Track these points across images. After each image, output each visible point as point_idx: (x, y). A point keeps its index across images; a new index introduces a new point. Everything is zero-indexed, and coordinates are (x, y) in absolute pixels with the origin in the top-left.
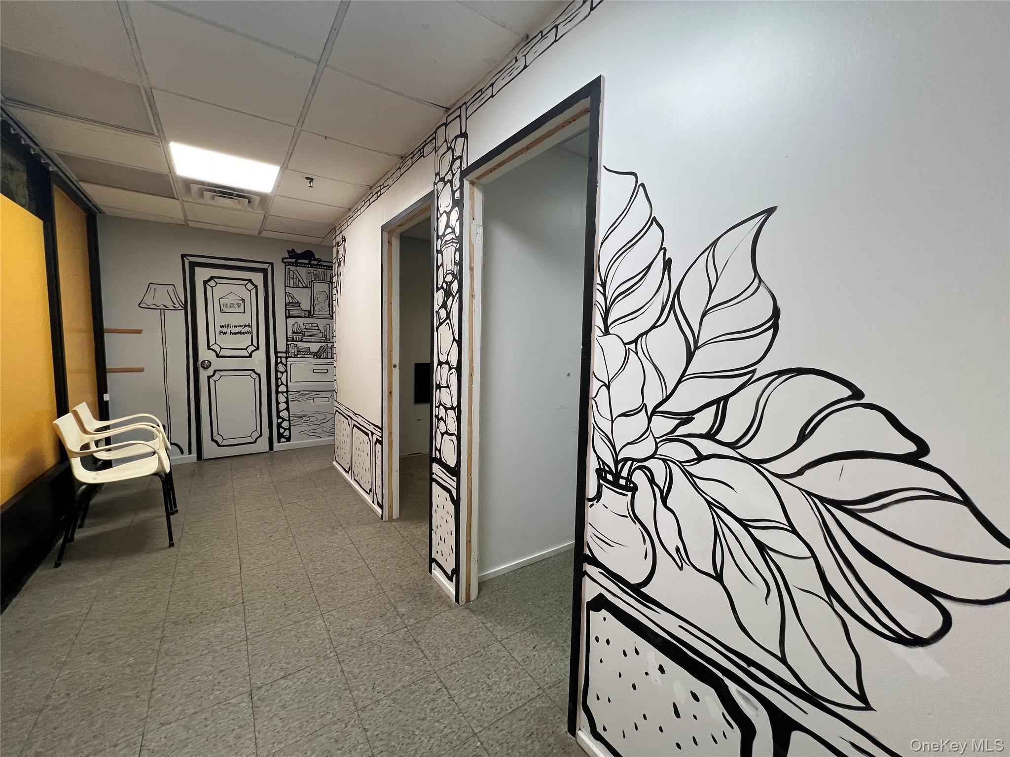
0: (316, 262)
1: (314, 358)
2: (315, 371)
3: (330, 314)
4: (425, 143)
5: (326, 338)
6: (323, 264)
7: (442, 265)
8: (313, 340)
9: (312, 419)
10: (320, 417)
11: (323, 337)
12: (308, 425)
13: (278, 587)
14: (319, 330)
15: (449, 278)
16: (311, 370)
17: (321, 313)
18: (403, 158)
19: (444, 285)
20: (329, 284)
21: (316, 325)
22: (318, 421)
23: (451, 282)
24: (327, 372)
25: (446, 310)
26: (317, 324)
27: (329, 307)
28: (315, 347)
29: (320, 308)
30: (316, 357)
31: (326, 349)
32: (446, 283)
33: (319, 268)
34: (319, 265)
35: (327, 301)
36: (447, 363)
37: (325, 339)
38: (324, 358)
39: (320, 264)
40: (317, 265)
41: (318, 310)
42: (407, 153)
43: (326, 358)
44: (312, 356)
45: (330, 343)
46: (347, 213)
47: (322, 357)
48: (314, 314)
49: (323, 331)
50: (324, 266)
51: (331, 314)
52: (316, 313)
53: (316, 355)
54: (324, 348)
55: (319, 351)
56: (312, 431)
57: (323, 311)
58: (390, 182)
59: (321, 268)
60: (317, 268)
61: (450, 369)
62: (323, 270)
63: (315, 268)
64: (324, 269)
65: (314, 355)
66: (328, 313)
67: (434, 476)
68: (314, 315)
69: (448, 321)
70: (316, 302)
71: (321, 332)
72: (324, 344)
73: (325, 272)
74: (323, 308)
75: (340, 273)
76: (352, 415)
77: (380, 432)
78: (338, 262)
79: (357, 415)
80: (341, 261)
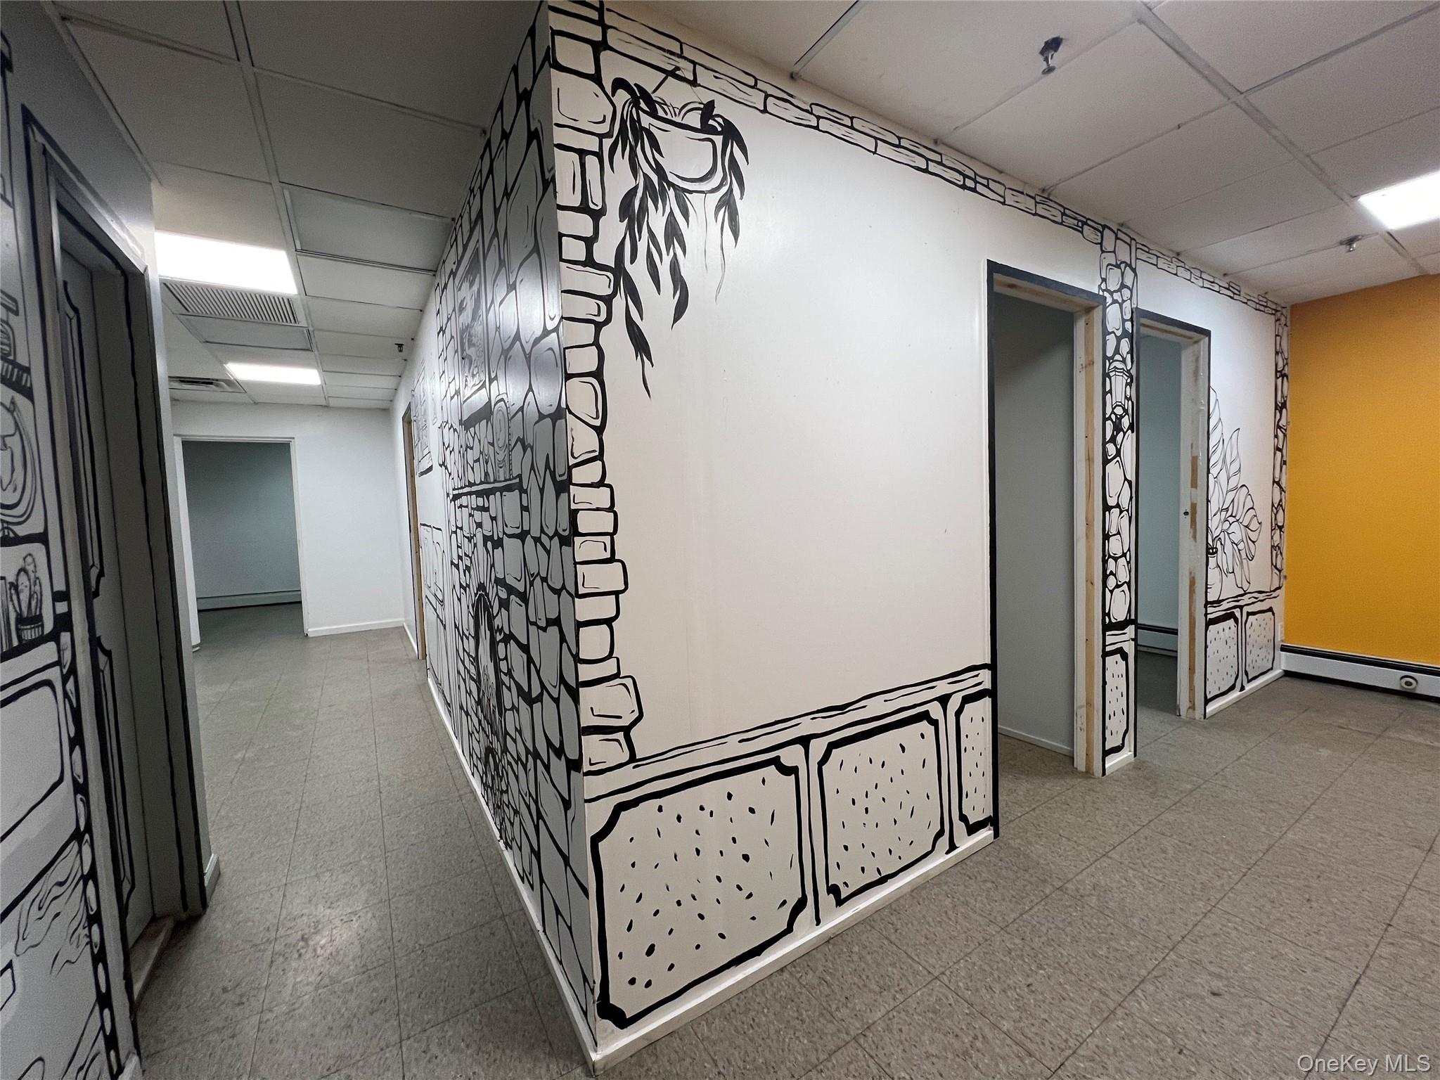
7: (1110, 392)
13: (1308, 900)
15: (1119, 411)
18: (1044, 195)
19: (1113, 417)
23: (1122, 417)
25: (1116, 446)
32: (1116, 415)
36: (1118, 506)
42: (1053, 195)
58: (1010, 198)
61: (1121, 512)
67: (1106, 649)
69: (1118, 458)
75: (673, 232)
76: (806, 727)
77: (977, 676)
78: (645, 175)
79: (842, 708)
80: (691, 192)
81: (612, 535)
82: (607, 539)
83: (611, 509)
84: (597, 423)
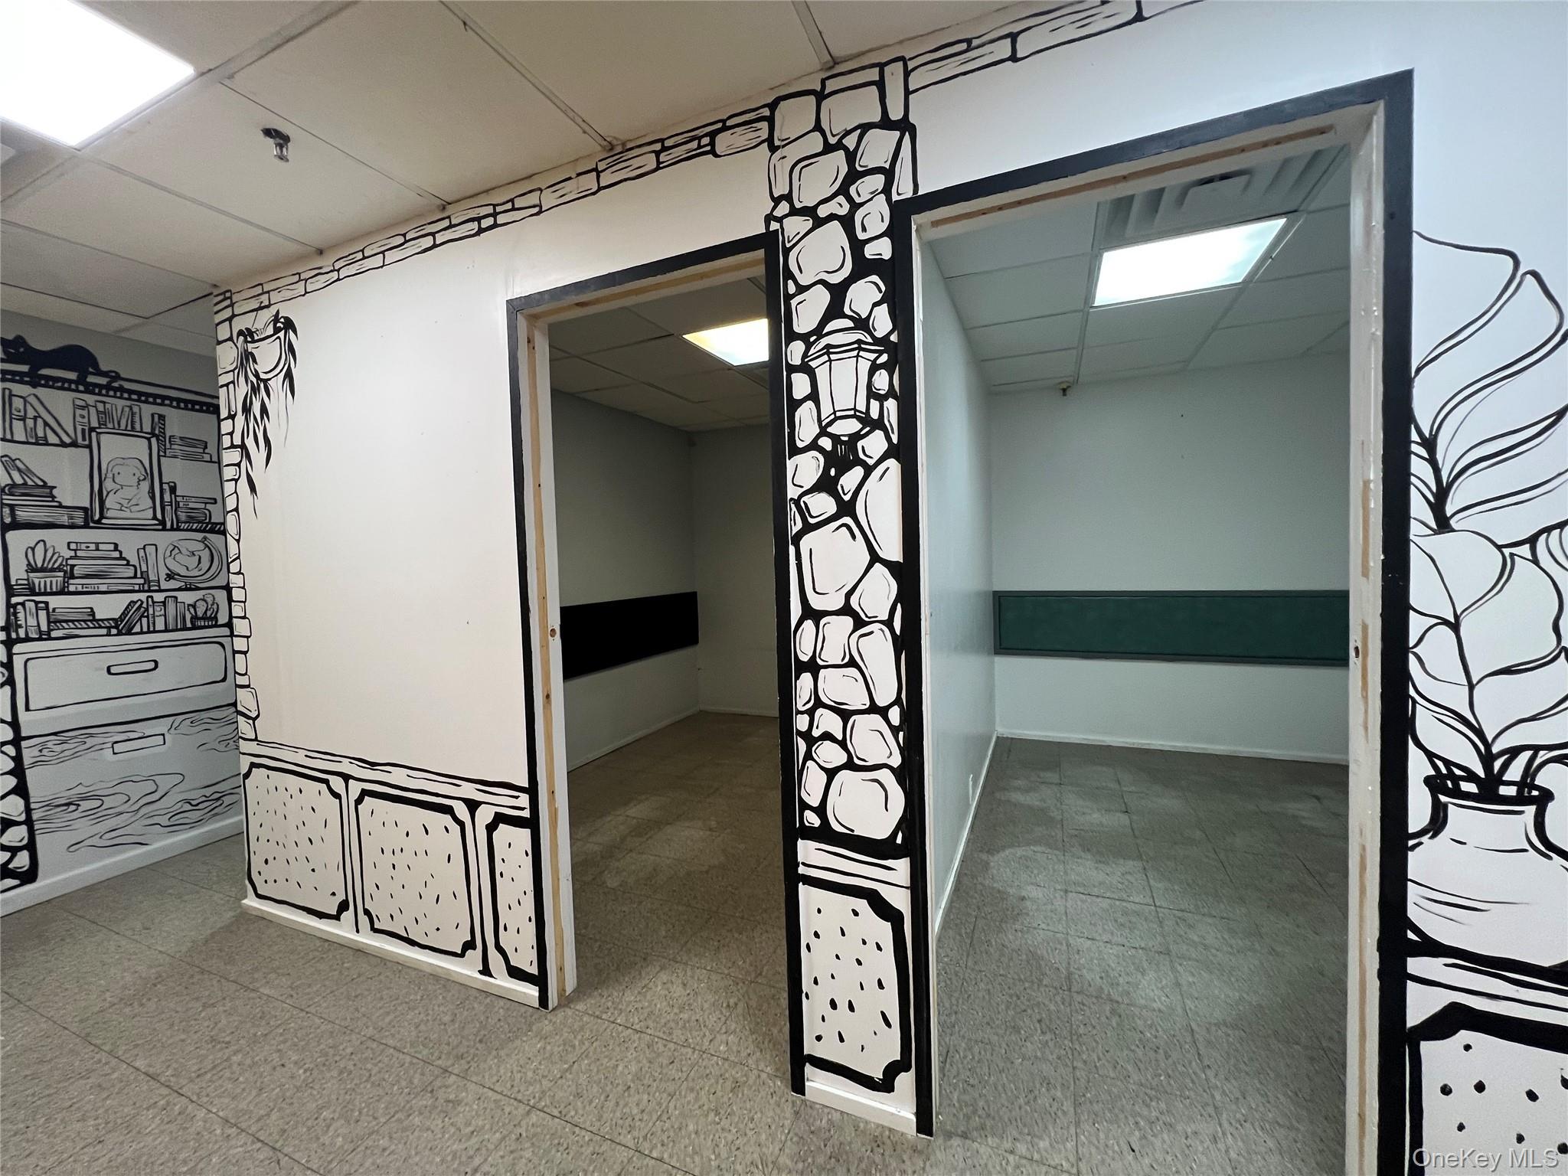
0: (103, 381)
1: (109, 635)
2: (113, 670)
3: (155, 518)
4: (720, 125)
5: (147, 581)
6: (127, 385)
7: (812, 397)
8: (103, 588)
9: (108, 802)
10: (136, 791)
11: (135, 577)
12: (99, 820)
14: (121, 558)
15: (847, 427)
16: (103, 669)
17: (127, 514)
18: (616, 151)
19: (825, 442)
20: (149, 439)
21: (112, 547)
22: (130, 802)
23: (859, 436)
24: (156, 667)
25: (837, 496)
26: (116, 545)
27: (153, 498)
28: (109, 607)
29: (125, 503)
30: (114, 631)
31: (147, 610)
33: (115, 397)
34: (116, 390)
35: (146, 486)
36: (847, 612)
37: (142, 581)
38: (142, 633)
39: (116, 385)
40: (108, 387)
41: (118, 507)
42: (631, 140)
43: (149, 632)
44: (104, 631)
45: (160, 591)
46: (302, 258)
47: (137, 629)
48: (102, 516)
49: (134, 561)
50: (131, 392)
51: (159, 516)
52: (109, 514)
53: (116, 627)
54: (140, 606)
55: (124, 614)
56: (113, 834)
57: (134, 509)
58: (548, 199)
59: (121, 398)
60: (107, 395)
61: (861, 624)
62: (128, 403)
63: (100, 394)
64: (129, 399)
65: (109, 628)
66: (151, 515)
67: (802, 870)
68: (104, 521)
69: (847, 521)
70: (108, 485)
71: (128, 564)
72: (143, 596)
73: (136, 409)
74: (133, 502)
75: (264, 410)
76: (346, 767)
77: (517, 797)
78: (251, 381)
79: (373, 765)
80: (270, 379)
81: (245, 602)
82: (243, 604)
83: (243, 588)
84: (237, 538)
